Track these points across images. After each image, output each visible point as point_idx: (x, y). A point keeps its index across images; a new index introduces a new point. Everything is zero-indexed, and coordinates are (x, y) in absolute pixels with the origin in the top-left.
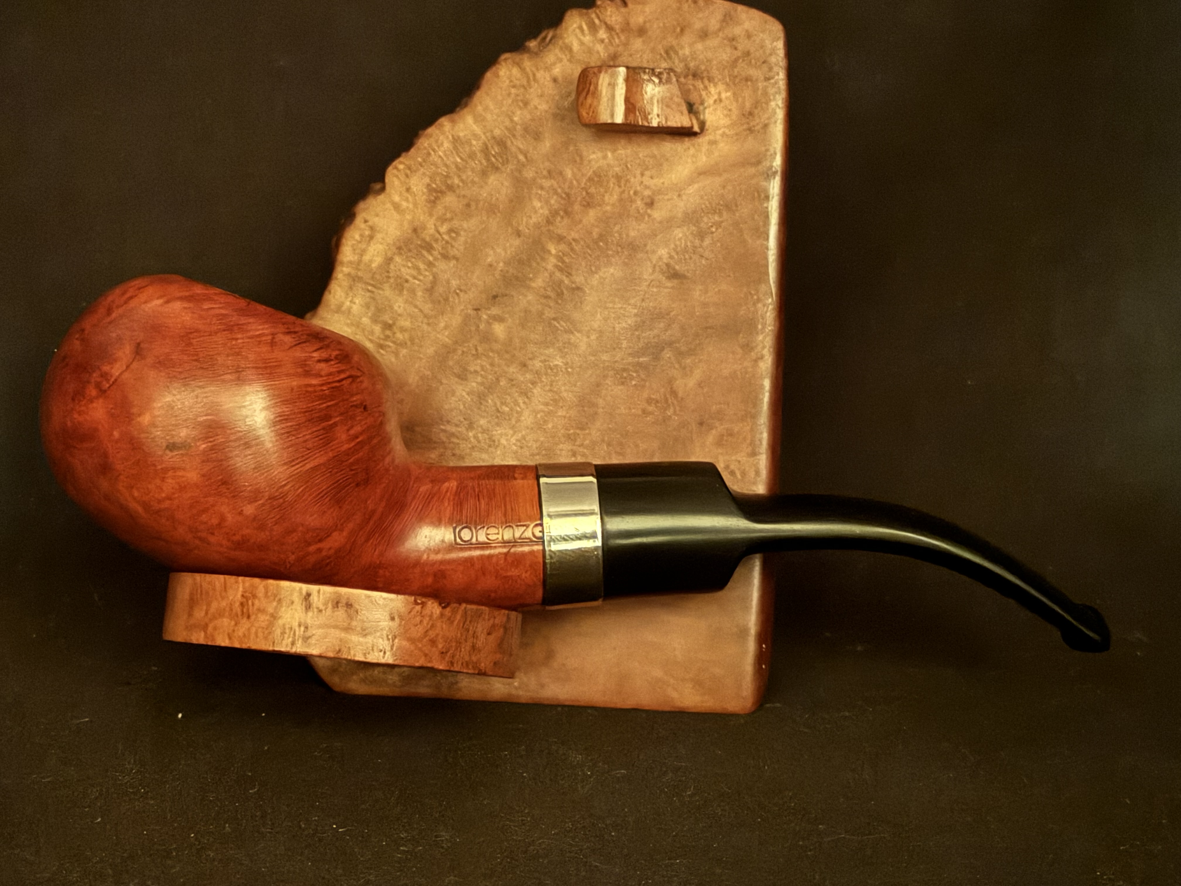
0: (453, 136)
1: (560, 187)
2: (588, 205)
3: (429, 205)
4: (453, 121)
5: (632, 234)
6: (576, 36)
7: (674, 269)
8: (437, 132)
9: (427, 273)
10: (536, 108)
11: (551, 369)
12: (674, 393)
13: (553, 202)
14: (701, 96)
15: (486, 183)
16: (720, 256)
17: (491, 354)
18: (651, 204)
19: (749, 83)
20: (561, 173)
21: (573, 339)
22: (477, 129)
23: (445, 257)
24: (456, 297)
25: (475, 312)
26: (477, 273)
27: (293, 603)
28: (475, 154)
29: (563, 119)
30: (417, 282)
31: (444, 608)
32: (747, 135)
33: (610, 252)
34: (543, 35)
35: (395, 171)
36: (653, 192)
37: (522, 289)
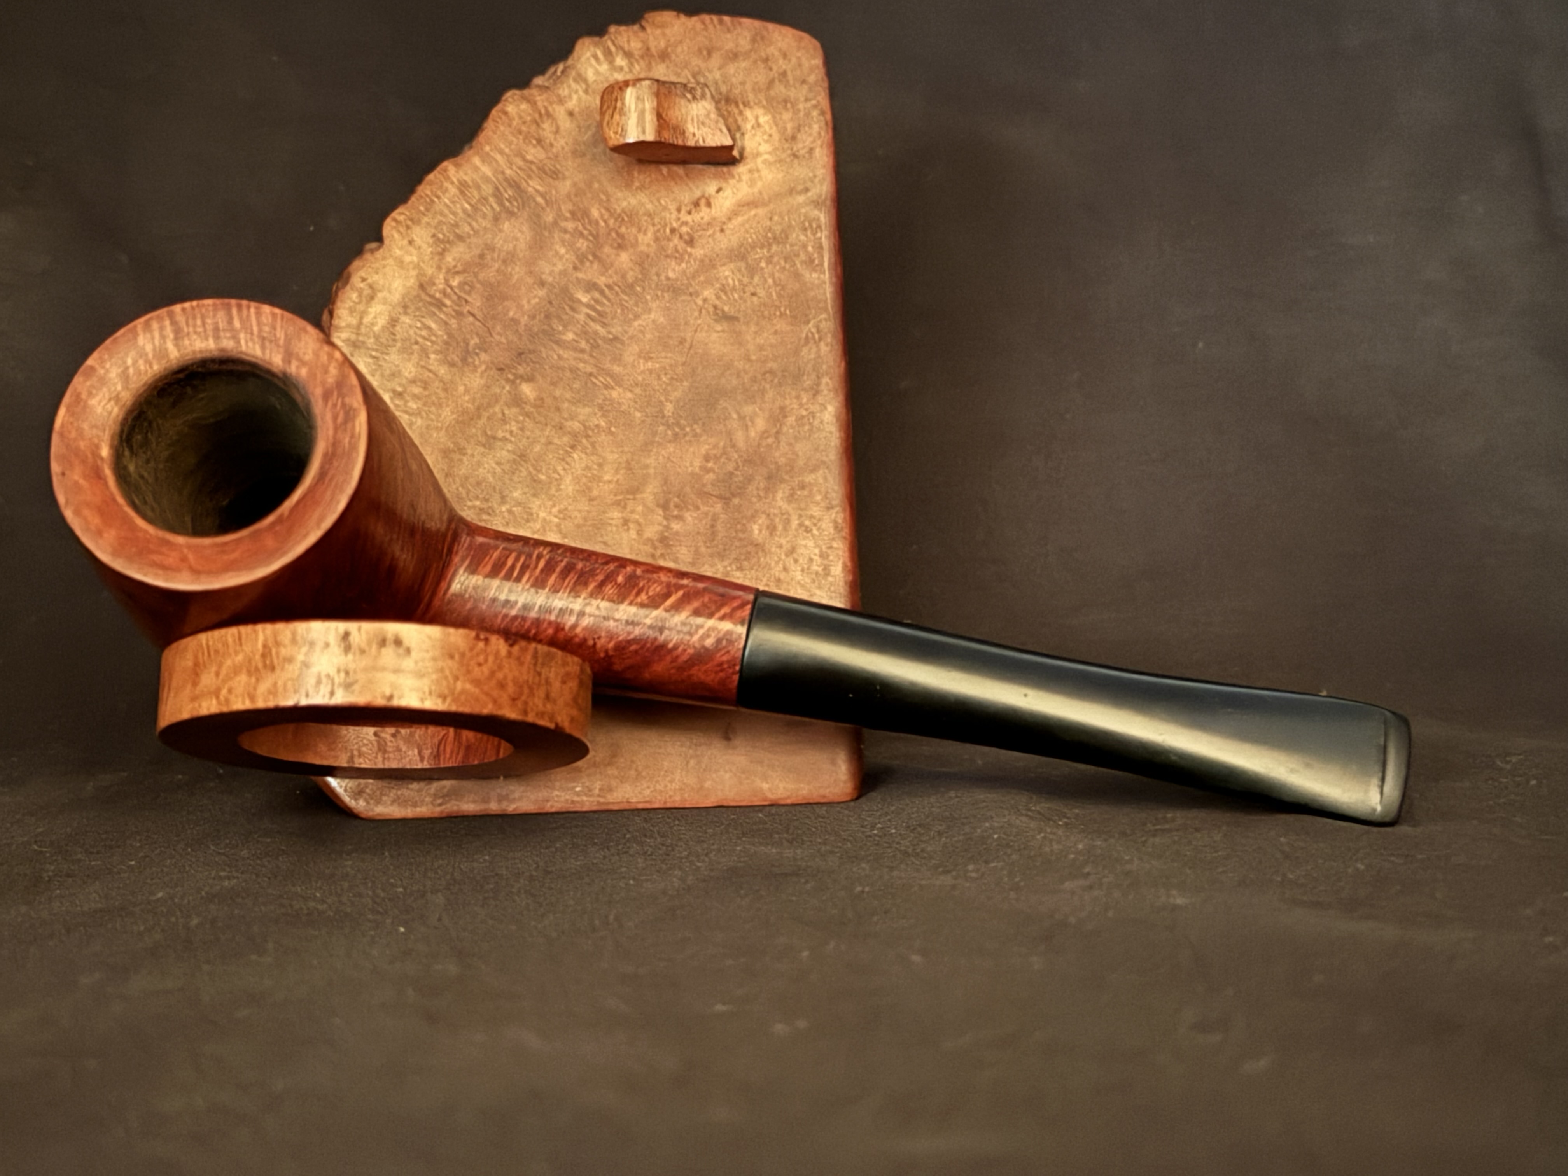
0: (458, 180)
1: (585, 228)
2: (621, 247)
3: (437, 258)
4: (458, 166)
5: (671, 274)
6: (591, 65)
7: (723, 311)
8: (441, 177)
9: (440, 333)
10: (552, 145)
11: (593, 430)
12: (734, 446)
13: (578, 245)
14: (736, 121)
15: (501, 231)
16: (774, 294)
17: (521, 418)
18: (691, 242)
19: (789, 105)
20: (586, 213)
21: (614, 394)
22: (486, 170)
23: (459, 313)
24: (476, 358)
25: (499, 373)
26: (498, 328)
27: (327, 645)
28: (486, 199)
29: (583, 155)
30: (429, 344)
31: (511, 645)
32: (792, 161)
33: (649, 297)
34: (552, 70)
35: (394, 224)
36: (691, 229)
37: (551, 343)
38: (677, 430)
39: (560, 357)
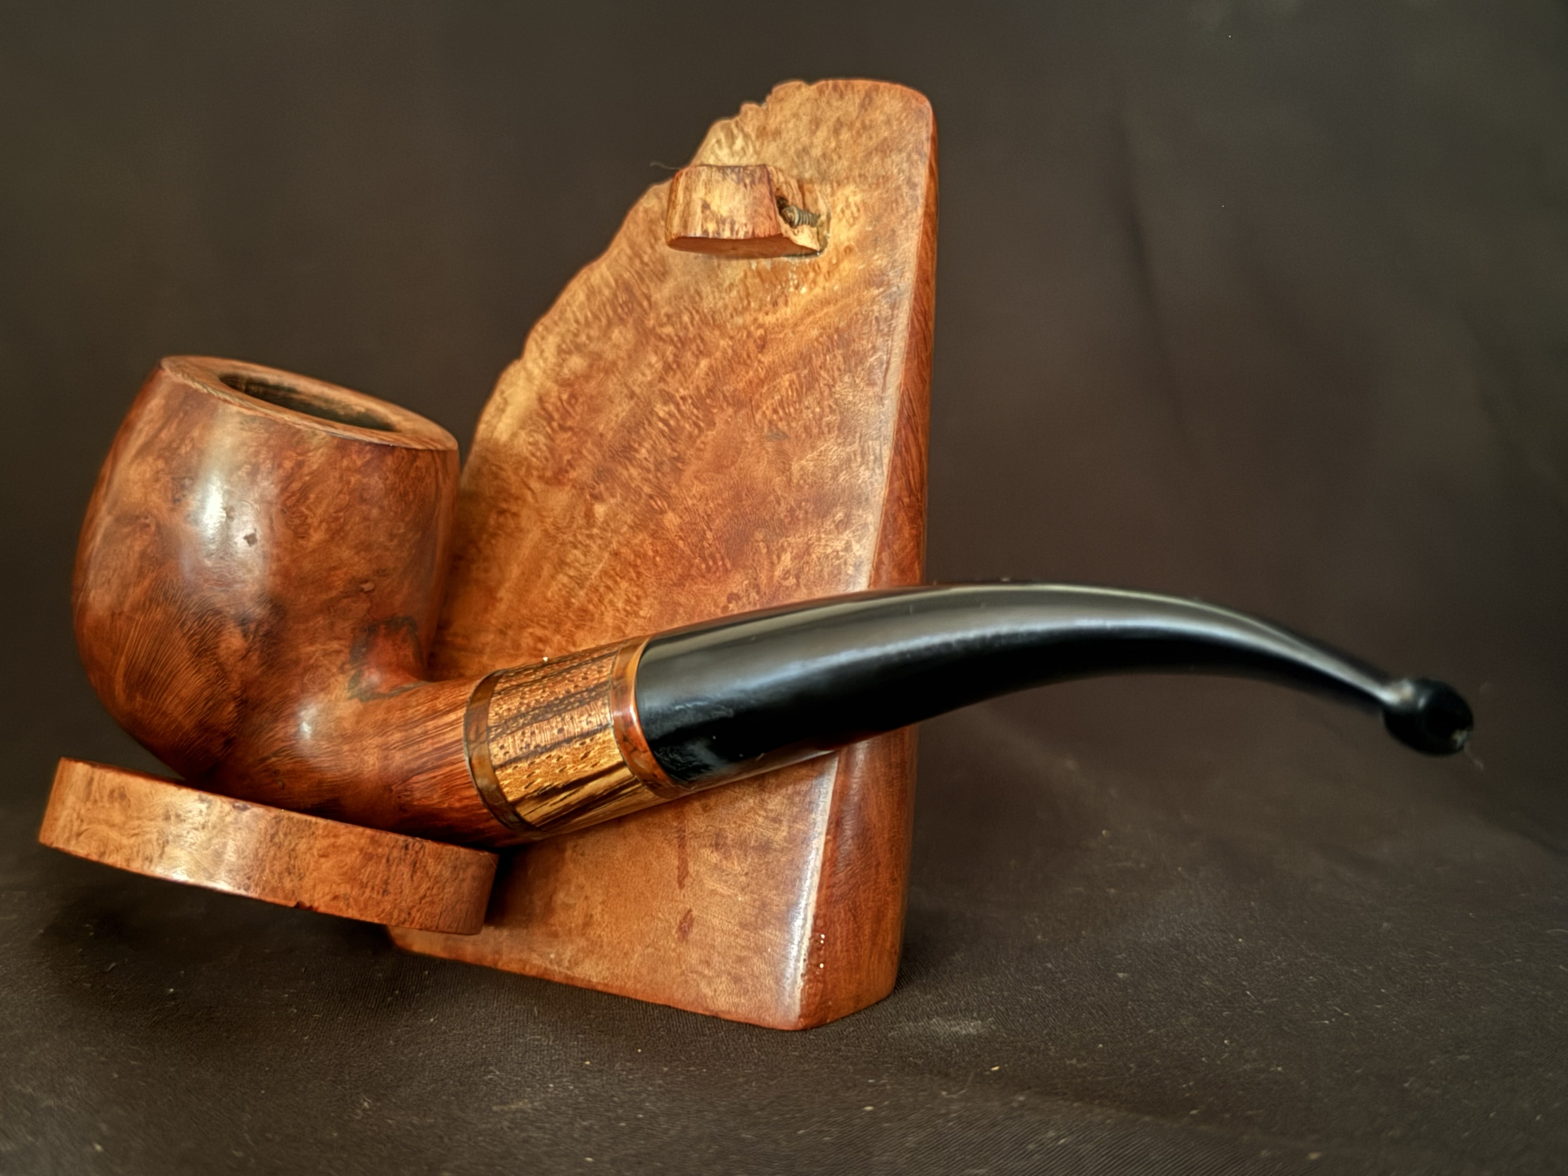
0: (588, 285)
1: (676, 334)
2: (700, 354)
3: (558, 369)
4: (591, 270)
6: (714, 150)
7: (777, 427)
8: (576, 284)
13: (668, 353)
15: (610, 338)
16: (827, 408)
17: (588, 542)
18: (763, 345)
19: (881, 180)
21: (666, 519)
22: (608, 274)
23: (562, 428)
24: (566, 475)
25: (581, 492)
26: (589, 445)
28: (604, 305)
30: (534, 460)
33: (715, 411)
35: (535, 334)
36: (766, 332)
37: (627, 463)
38: (711, 563)
39: (630, 476)
